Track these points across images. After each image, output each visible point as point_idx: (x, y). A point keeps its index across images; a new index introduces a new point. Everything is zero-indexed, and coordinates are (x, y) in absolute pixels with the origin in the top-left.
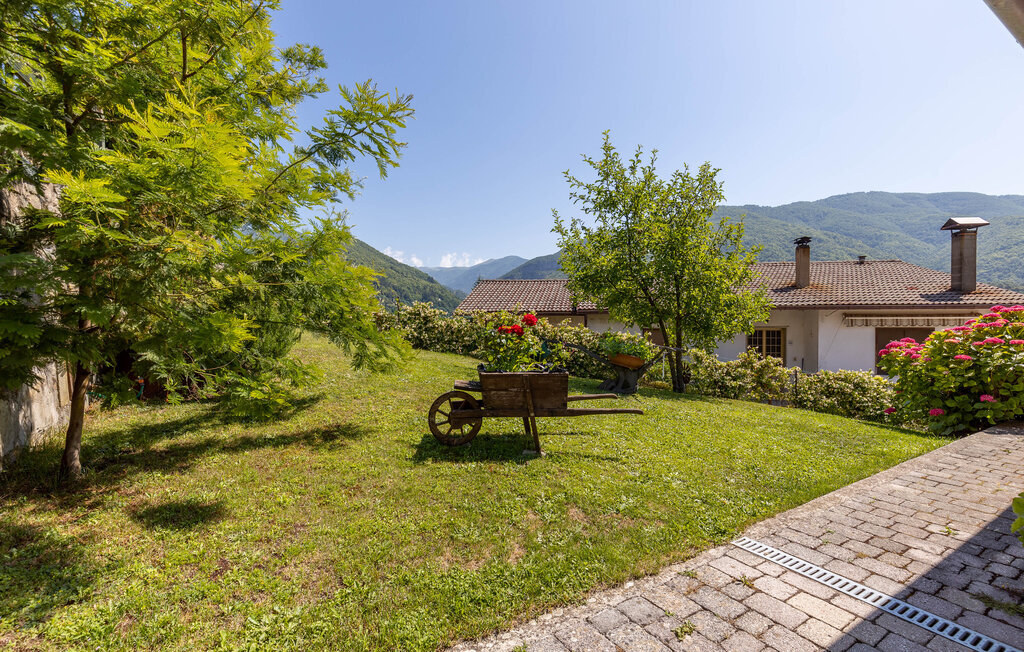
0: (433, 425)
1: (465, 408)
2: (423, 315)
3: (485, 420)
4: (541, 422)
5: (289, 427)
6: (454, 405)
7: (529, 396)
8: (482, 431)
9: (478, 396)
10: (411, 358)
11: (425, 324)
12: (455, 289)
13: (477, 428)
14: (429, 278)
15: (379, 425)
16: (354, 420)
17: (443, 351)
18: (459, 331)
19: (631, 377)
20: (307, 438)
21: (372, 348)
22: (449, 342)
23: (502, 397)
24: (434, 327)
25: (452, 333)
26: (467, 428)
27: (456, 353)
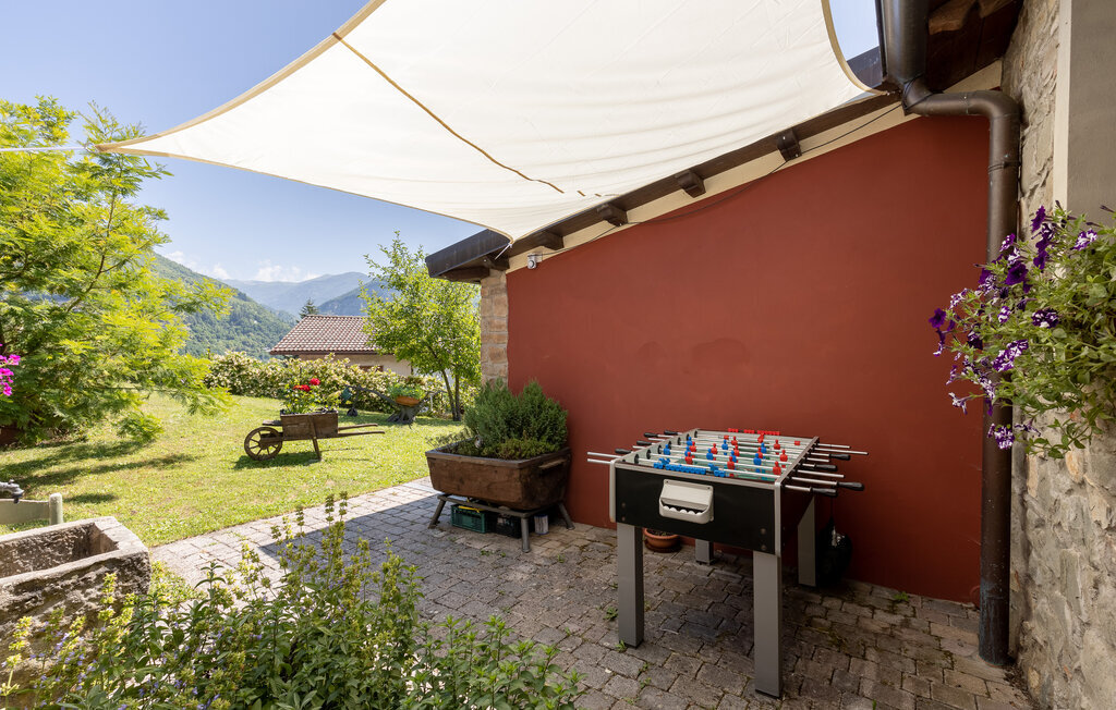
0: (247, 449)
1: (271, 437)
2: (236, 363)
3: (284, 443)
4: (320, 442)
5: (136, 457)
6: (263, 436)
7: (312, 427)
8: (282, 452)
9: (279, 429)
10: (234, 404)
11: (239, 371)
12: (278, 308)
13: (278, 449)
14: (240, 294)
15: (206, 453)
16: (185, 452)
17: (257, 396)
18: (274, 377)
19: (410, 412)
20: (153, 463)
21: (202, 400)
22: (264, 388)
23: (296, 429)
24: (248, 375)
25: (267, 379)
26: (272, 450)
27: (271, 397)
